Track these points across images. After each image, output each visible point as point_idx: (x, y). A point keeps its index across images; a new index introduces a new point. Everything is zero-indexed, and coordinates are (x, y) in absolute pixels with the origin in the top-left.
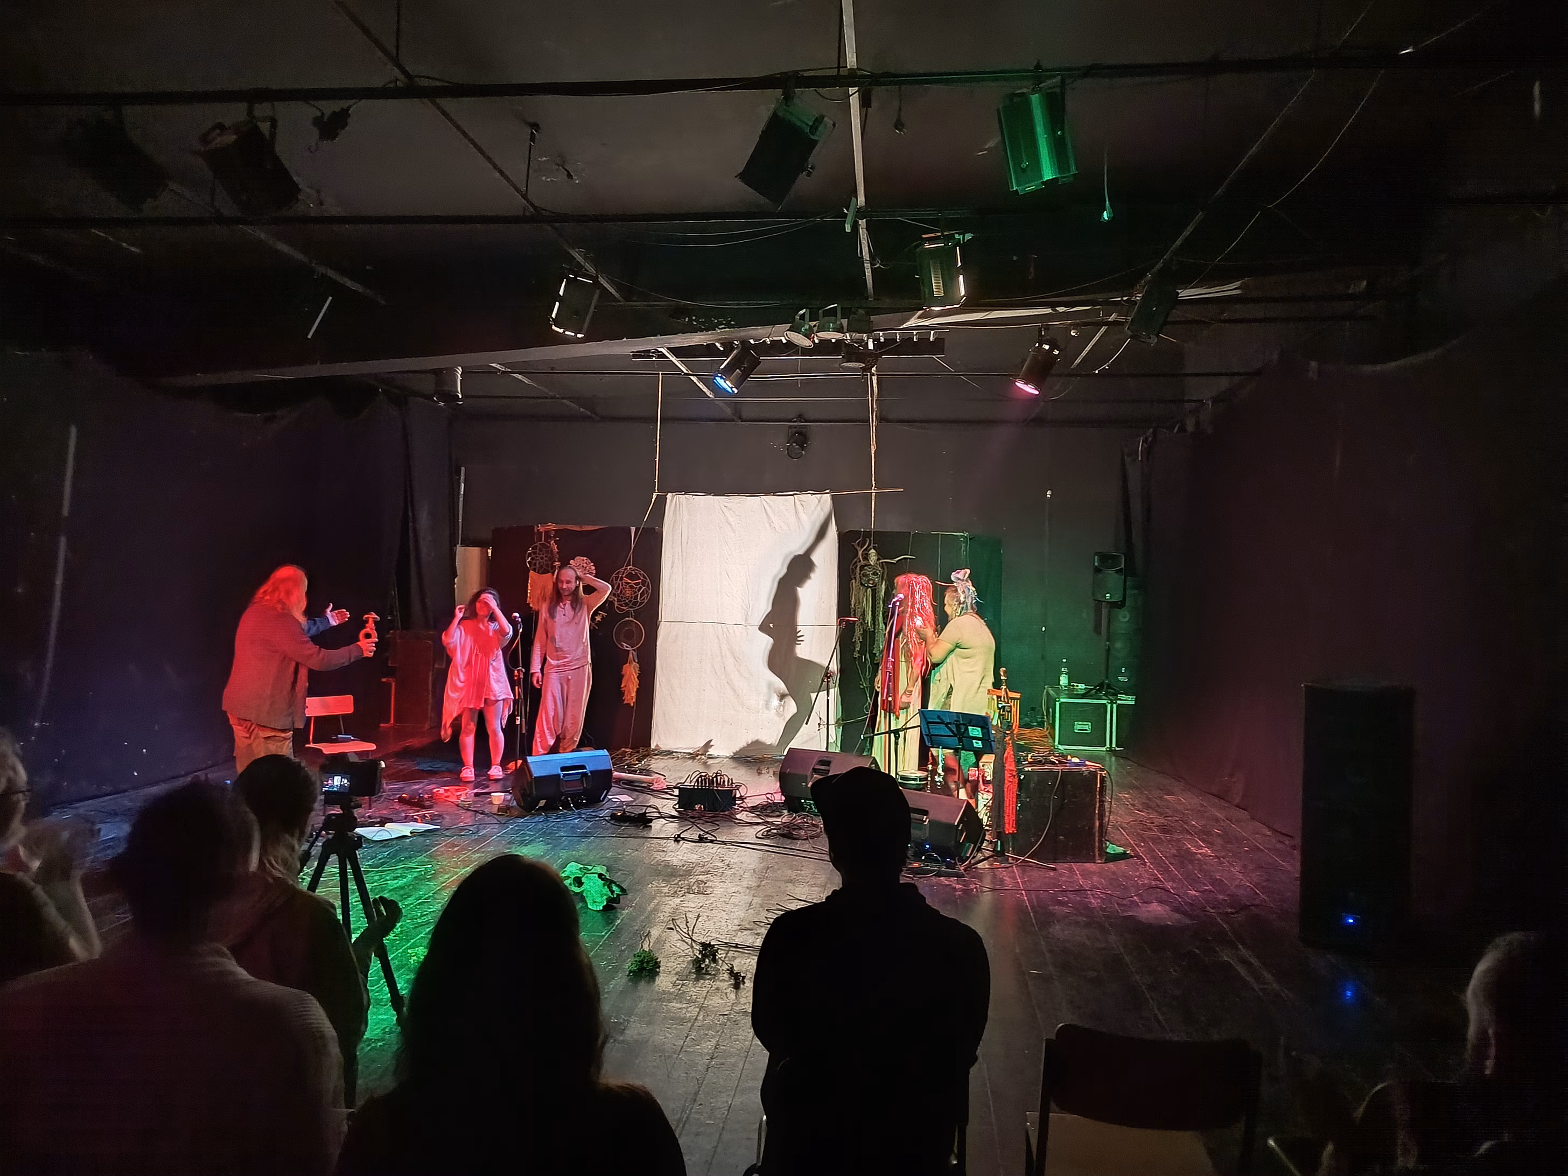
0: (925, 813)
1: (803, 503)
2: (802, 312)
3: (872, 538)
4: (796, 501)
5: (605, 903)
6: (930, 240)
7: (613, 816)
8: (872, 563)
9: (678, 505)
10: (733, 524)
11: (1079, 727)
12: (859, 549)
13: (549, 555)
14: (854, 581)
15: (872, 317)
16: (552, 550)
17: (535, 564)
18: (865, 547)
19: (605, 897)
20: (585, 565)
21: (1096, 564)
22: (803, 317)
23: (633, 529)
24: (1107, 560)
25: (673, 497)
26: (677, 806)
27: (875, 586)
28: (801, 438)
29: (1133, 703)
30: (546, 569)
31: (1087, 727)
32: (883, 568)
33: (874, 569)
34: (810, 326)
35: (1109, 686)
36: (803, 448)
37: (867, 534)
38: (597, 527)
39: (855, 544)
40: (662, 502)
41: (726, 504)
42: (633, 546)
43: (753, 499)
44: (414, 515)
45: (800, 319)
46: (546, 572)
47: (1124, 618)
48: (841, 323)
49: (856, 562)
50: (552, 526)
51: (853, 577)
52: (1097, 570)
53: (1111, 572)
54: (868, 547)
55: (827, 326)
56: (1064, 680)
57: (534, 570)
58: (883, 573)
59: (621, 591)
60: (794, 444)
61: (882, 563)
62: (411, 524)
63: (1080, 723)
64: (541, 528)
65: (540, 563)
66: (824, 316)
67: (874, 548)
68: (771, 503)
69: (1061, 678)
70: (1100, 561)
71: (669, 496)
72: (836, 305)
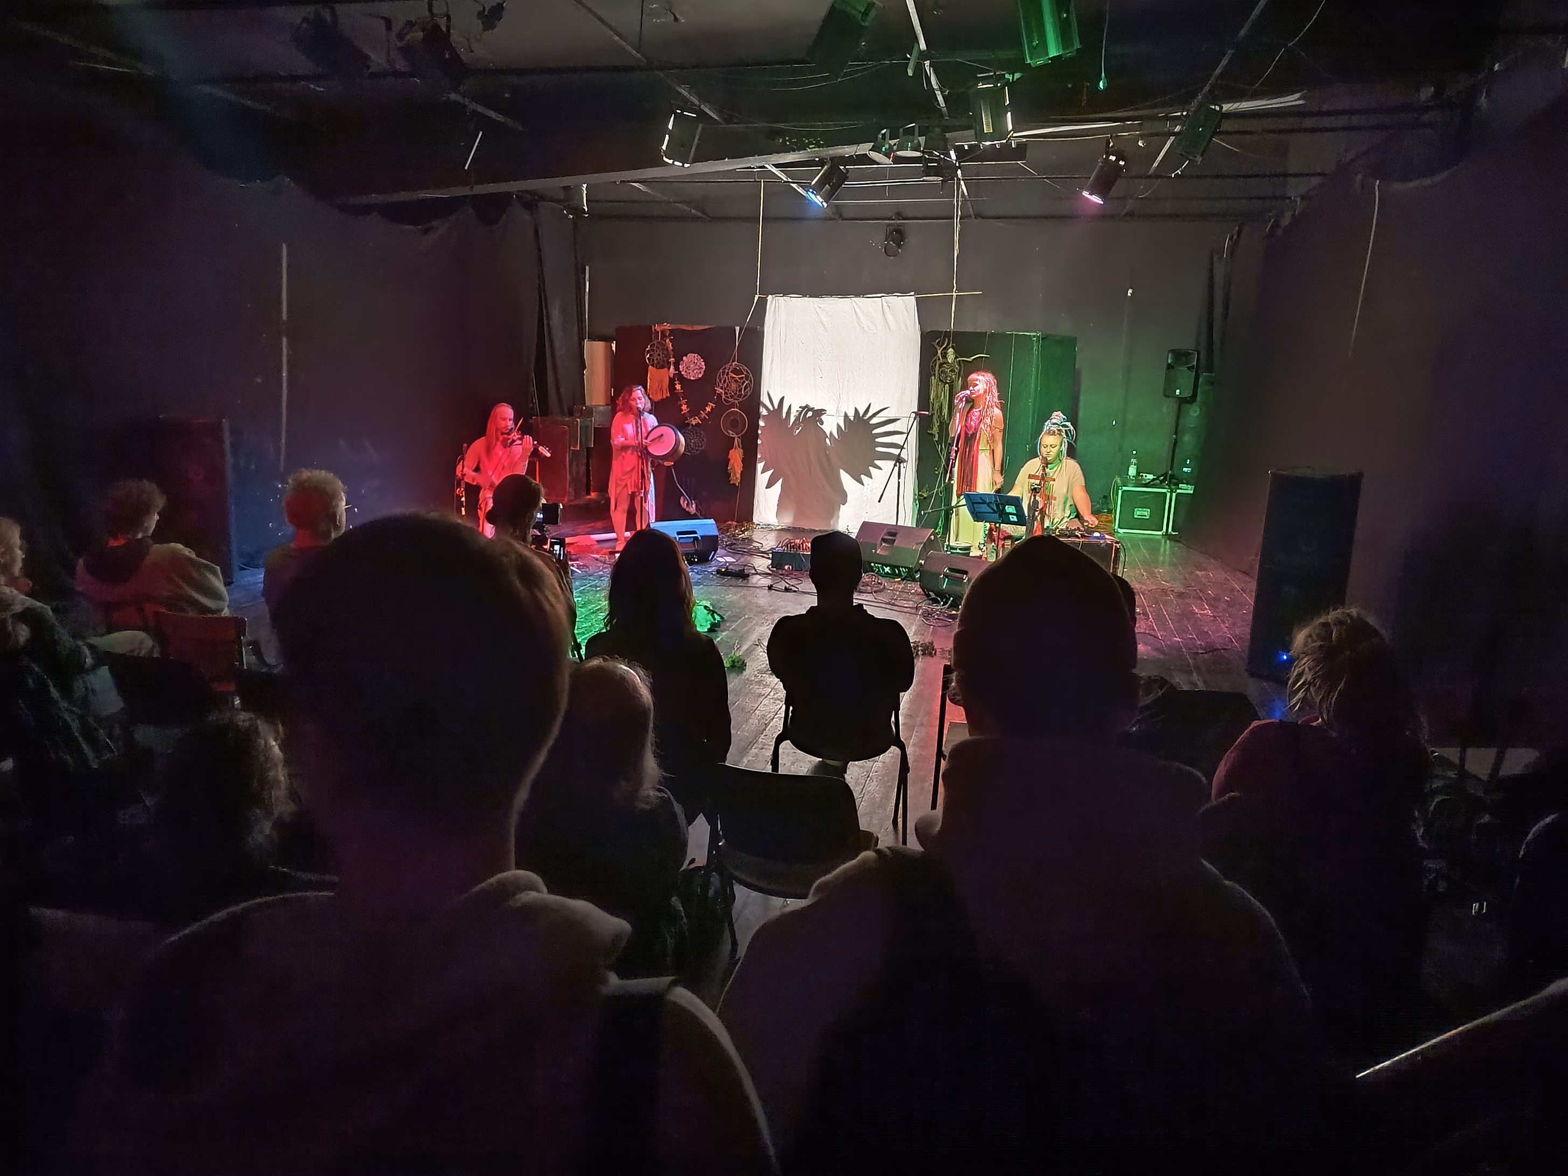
0: (966, 573)
1: (890, 305)
2: (883, 132)
3: (951, 338)
4: (883, 302)
5: (709, 627)
6: (985, 80)
7: (719, 572)
8: (950, 362)
9: (777, 307)
10: (826, 323)
11: (1139, 513)
12: (938, 347)
13: (665, 352)
14: (933, 378)
15: (947, 134)
16: (667, 348)
17: (653, 360)
18: (944, 346)
19: (709, 622)
20: (696, 361)
21: (1169, 361)
22: (884, 135)
23: (738, 329)
24: (1180, 356)
25: (773, 298)
26: (770, 566)
27: (953, 382)
28: (898, 236)
29: (1192, 492)
30: (664, 365)
31: (1146, 513)
32: (960, 365)
33: (952, 366)
34: (890, 144)
35: (1172, 477)
36: (899, 246)
37: (947, 334)
38: (706, 327)
39: (935, 344)
40: (763, 304)
41: (820, 306)
42: (737, 344)
43: (845, 301)
44: (547, 313)
45: (882, 139)
46: (662, 367)
47: (1194, 412)
48: (919, 141)
49: (935, 360)
50: (667, 326)
51: (932, 373)
52: (1170, 367)
53: (1184, 368)
54: (947, 346)
55: (906, 145)
56: (1132, 471)
57: (653, 365)
58: (960, 371)
59: (728, 385)
60: (891, 243)
61: (959, 361)
62: (545, 322)
63: (1140, 509)
64: (657, 327)
65: (657, 359)
66: (904, 135)
67: (953, 347)
68: (861, 304)
69: (1130, 468)
70: (1173, 358)
71: (770, 297)
72: (914, 124)
